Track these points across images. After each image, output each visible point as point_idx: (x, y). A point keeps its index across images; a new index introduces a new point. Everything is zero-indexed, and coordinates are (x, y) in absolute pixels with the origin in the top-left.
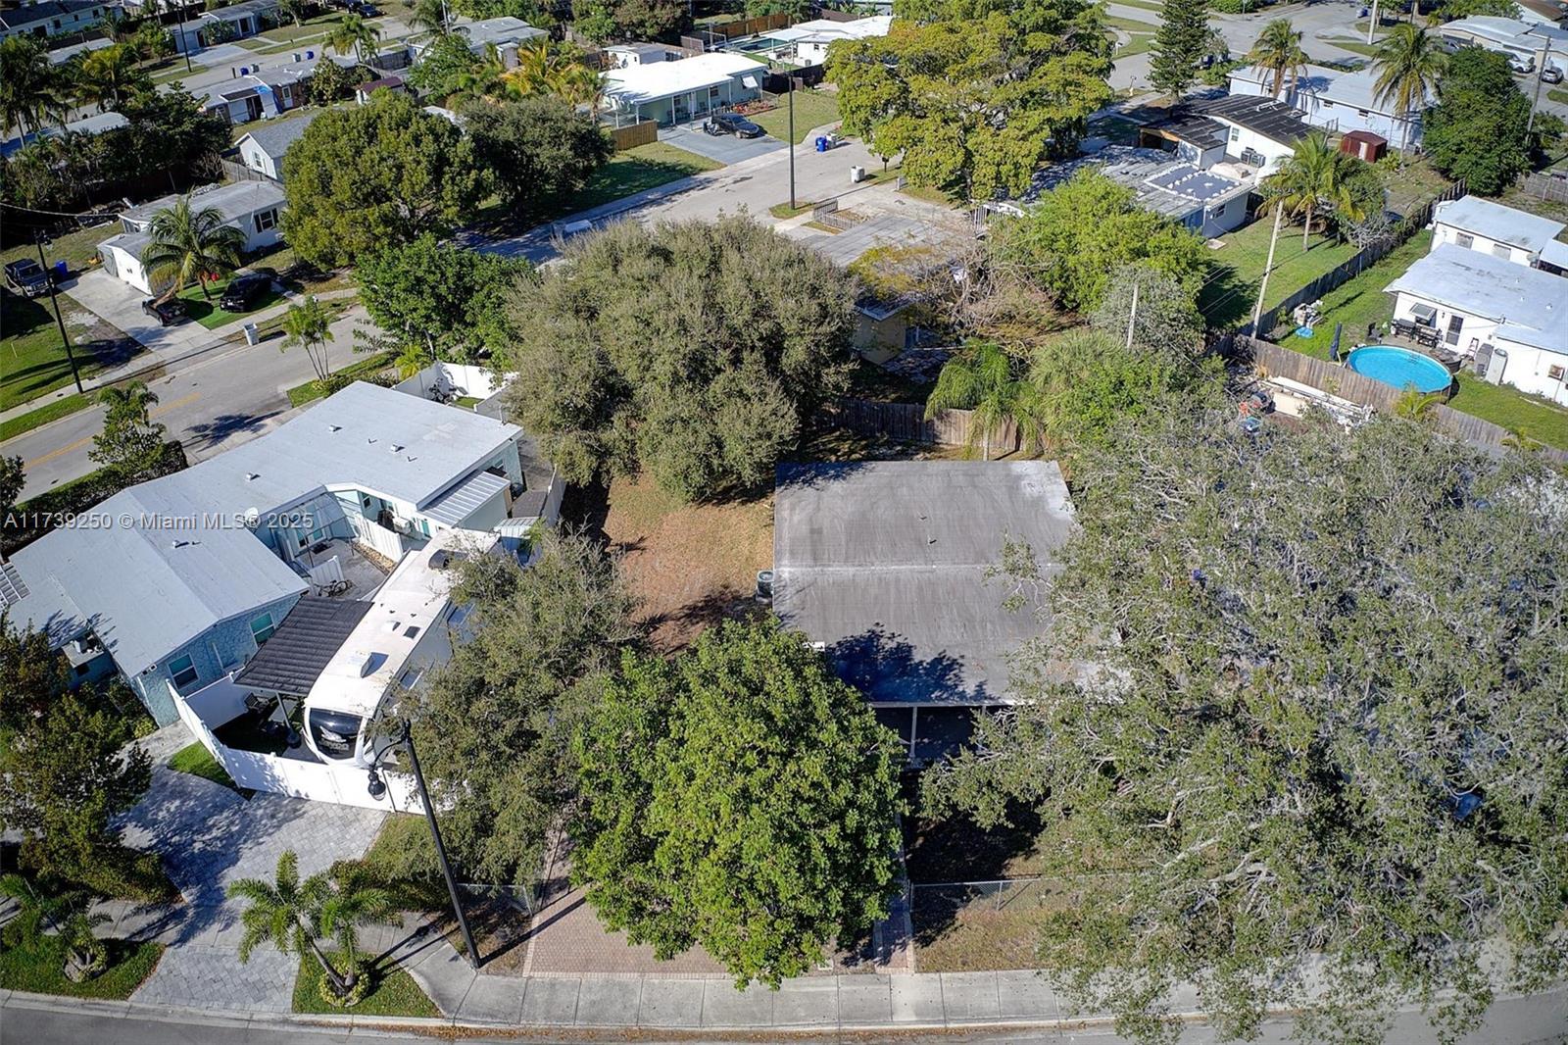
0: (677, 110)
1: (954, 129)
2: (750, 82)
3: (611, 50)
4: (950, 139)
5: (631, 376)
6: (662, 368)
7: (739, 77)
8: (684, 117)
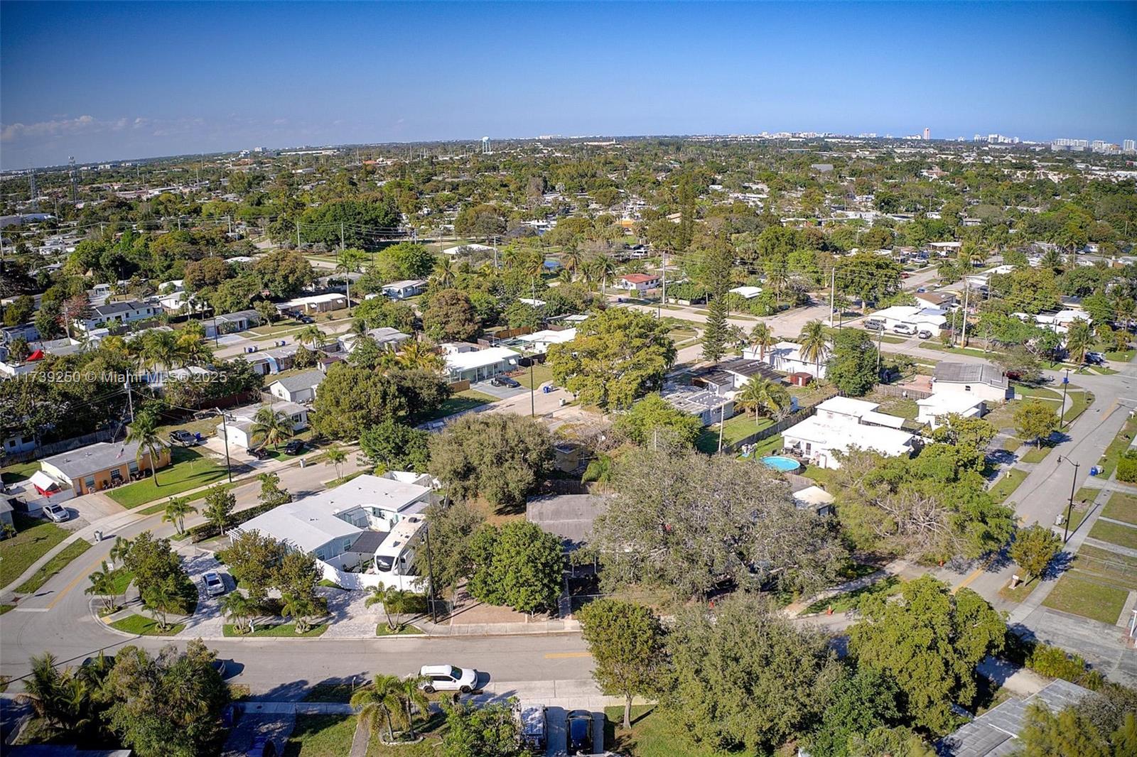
0: (478, 375)
1: (601, 381)
2: (513, 362)
3: (444, 346)
4: (598, 385)
5: (476, 463)
6: (487, 459)
7: (507, 359)
8: (482, 378)
